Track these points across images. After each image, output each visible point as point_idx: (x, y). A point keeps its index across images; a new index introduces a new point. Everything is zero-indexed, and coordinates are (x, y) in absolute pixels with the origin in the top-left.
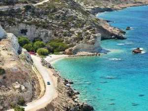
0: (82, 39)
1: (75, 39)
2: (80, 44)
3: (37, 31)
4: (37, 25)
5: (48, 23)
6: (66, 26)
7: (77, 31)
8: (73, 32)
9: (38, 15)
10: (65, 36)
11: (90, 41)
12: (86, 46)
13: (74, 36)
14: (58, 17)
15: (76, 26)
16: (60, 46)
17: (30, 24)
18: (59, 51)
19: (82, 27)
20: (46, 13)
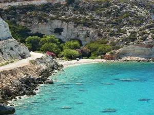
0: (133, 40)
1: (124, 40)
2: (131, 47)
3: (76, 31)
4: (77, 23)
5: (93, 20)
6: (117, 24)
8: (124, 32)
9: (82, 11)
10: (111, 35)
11: (144, 42)
12: (138, 49)
13: (124, 36)
14: (109, 13)
15: (131, 24)
16: (100, 48)
18: (98, 55)
19: (140, 24)
20: (94, 9)
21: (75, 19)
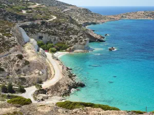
0: (77, 42)
1: (73, 42)
2: (76, 45)
3: (49, 37)
4: (49, 33)
5: (56, 32)
6: (67, 34)
7: (74, 37)
8: (72, 38)
9: (50, 27)
10: (66, 40)
11: (82, 43)
12: (80, 46)
13: (72, 40)
14: (62, 28)
15: (73, 34)
16: (64, 46)
17: (44, 33)
18: (63, 49)
19: (77, 34)
20: (55, 26)
21: (47, 32)
